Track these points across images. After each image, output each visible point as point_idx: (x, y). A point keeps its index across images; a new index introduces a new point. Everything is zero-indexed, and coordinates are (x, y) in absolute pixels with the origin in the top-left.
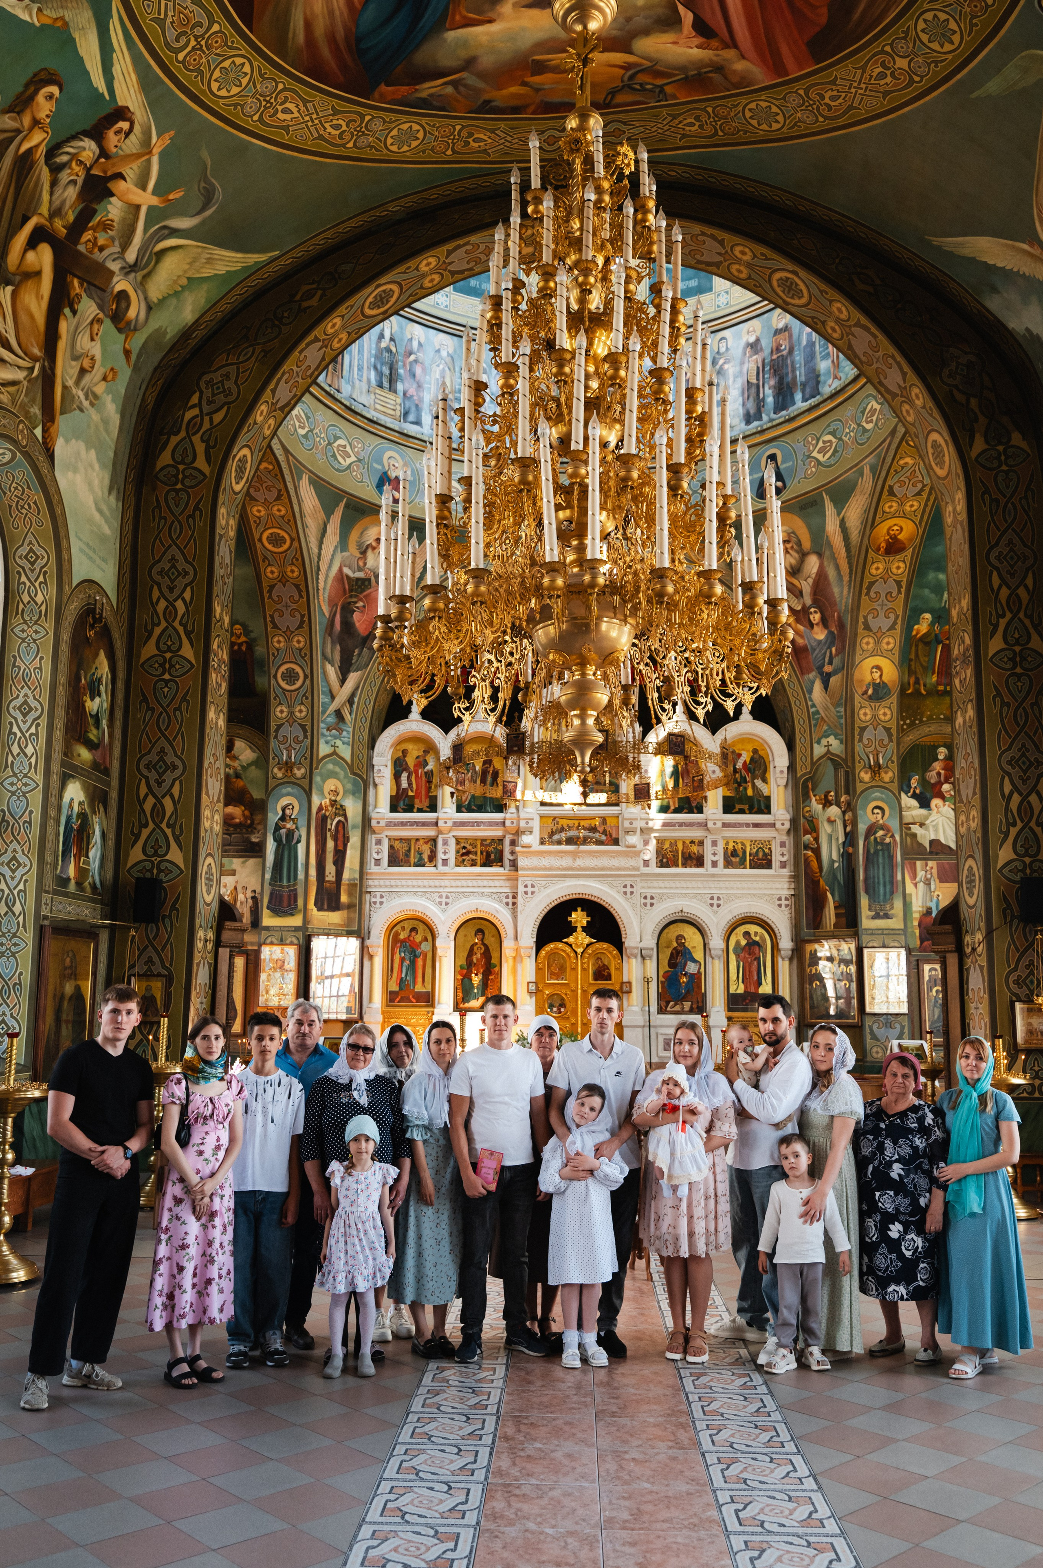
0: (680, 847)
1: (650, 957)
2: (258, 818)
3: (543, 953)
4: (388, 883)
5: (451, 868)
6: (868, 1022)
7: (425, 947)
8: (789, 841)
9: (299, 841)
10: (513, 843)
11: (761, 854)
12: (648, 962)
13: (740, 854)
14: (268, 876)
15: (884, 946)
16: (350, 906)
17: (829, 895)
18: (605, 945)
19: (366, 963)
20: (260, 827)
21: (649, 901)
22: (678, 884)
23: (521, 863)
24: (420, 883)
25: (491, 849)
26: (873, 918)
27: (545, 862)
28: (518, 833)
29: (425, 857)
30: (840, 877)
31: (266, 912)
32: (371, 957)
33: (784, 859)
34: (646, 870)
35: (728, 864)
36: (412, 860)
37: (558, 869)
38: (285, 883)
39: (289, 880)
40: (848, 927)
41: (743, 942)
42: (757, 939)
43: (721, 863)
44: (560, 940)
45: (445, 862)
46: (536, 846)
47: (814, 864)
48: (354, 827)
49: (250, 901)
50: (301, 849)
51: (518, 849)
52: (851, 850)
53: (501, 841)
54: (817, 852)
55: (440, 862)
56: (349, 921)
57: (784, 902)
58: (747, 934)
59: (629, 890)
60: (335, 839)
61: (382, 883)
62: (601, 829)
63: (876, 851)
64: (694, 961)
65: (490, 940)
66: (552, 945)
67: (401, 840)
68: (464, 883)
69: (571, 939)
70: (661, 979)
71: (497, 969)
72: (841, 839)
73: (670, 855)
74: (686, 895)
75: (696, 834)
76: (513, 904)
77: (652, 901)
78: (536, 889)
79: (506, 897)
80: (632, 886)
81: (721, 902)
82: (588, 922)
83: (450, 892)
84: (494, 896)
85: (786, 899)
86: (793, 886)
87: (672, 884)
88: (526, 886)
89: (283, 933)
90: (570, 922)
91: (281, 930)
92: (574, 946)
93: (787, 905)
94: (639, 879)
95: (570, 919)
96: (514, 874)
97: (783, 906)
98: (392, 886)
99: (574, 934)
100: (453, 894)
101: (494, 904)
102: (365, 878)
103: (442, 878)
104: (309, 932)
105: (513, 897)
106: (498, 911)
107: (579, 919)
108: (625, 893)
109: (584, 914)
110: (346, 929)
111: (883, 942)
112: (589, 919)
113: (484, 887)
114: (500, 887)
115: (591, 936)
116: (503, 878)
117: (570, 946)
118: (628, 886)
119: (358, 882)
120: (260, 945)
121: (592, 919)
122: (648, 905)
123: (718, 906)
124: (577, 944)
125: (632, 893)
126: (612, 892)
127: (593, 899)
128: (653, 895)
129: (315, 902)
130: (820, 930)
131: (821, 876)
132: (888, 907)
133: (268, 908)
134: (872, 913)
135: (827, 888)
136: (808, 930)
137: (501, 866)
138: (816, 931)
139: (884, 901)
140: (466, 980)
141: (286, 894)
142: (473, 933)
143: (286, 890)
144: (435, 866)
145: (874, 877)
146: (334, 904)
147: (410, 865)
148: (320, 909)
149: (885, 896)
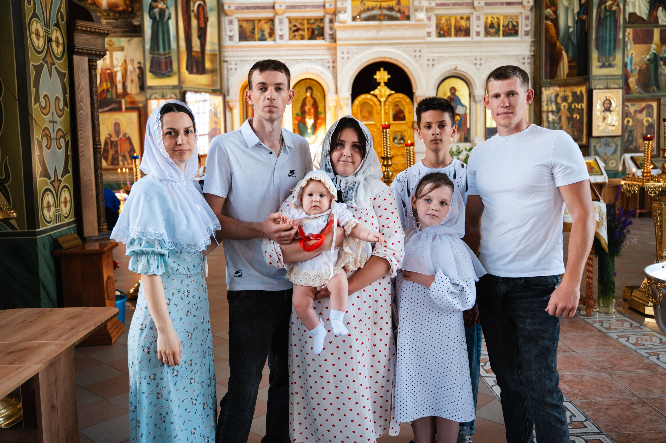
0: (453, 22)
2: (137, 6)
3: (357, 102)
4: (240, 54)
5: (286, 41)
6: (593, 142)
8: (531, 16)
9: (169, 18)
10: (331, 21)
11: (510, 26)
13: (496, 25)
14: (148, 46)
15: (607, 88)
16: (213, 71)
17: (564, 53)
18: (401, 95)
19: (228, 114)
20: (139, 13)
21: (432, 63)
22: (451, 49)
23: (340, 35)
24: (264, 53)
25: (314, 26)
26: (601, 67)
27: (357, 34)
28: (335, 13)
29: (266, 34)
30: (574, 39)
31: (149, 75)
32: (231, 109)
33: (528, 29)
34: (429, 39)
35: (487, 33)
36: (257, 36)
37: (367, 39)
38: (161, 51)
39: (164, 49)
40: (578, 75)
43: (482, 33)
44: (368, 93)
45: (281, 37)
46: (350, 22)
47: (553, 31)
48: (211, 9)
49: (137, 71)
50: (172, 24)
51: (336, 24)
52: (584, 17)
53: (322, 20)
54: (555, 22)
55: (277, 37)
56: (213, 83)
57: (527, 61)
59: (418, 54)
60: (198, 18)
61: (235, 54)
62: (396, 9)
63: (606, 17)
64: (462, 105)
67: (247, 21)
68: (296, 52)
69: (376, 92)
71: (322, 116)
72: (577, 9)
73: (445, 28)
74: (457, 57)
75: (465, 11)
76: (334, 67)
77: (434, 63)
78: (350, 55)
79: (328, 62)
80: (420, 51)
81: (482, 62)
82: (388, 79)
83: (286, 60)
84: (319, 62)
85: (528, 58)
86: (533, 49)
87: (448, 50)
88: (343, 53)
89: (164, 91)
90: (376, 79)
91: (162, 89)
92: (378, 97)
93: (529, 63)
94: (424, 46)
95: (375, 77)
96: (333, 44)
97: (526, 64)
98: (243, 56)
99: (379, 87)
100: (289, 61)
101: (320, 68)
102: (222, 50)
103: (280, 49)
104: (184, 89)
105: (334, 62)
106: (322, 73)
107: (382, 77)
108: (415, 56)
109: (386, 73)
110: (211, 88)
111: (607, 85)
112: (389, 76)
113: (311, 55)
114: (324, 55)
115: (391, 89)
116: (325, 48)
117: (376, 96)
118: (418, 51)
119: (217, 52)
120: (147, 100)
121: (391, 77)
122: (431, 65)
123: (480, 65)
124: (381, 95)
125: (420, 56)
126: (406, 56)
127: (392, 61)
128: (434, 58)
129: (187, 69)
130: (555, 79)
131: (558, 39)
132: (612, 59)
133: (150, 71)
134: (600, 64)
135: (563, 48)
136: (546, 78)
137: (323, 39)
138: (552, 80)
139: (610, 54)
140: (301, 124)
141: (163, 61)
142: (304, 90)
143: (163, 57)
144: (274, 40)
145: (603, 37)
146: (200, 69)
147: (255, 40)
148: (191, 72)
149: (610, 50)
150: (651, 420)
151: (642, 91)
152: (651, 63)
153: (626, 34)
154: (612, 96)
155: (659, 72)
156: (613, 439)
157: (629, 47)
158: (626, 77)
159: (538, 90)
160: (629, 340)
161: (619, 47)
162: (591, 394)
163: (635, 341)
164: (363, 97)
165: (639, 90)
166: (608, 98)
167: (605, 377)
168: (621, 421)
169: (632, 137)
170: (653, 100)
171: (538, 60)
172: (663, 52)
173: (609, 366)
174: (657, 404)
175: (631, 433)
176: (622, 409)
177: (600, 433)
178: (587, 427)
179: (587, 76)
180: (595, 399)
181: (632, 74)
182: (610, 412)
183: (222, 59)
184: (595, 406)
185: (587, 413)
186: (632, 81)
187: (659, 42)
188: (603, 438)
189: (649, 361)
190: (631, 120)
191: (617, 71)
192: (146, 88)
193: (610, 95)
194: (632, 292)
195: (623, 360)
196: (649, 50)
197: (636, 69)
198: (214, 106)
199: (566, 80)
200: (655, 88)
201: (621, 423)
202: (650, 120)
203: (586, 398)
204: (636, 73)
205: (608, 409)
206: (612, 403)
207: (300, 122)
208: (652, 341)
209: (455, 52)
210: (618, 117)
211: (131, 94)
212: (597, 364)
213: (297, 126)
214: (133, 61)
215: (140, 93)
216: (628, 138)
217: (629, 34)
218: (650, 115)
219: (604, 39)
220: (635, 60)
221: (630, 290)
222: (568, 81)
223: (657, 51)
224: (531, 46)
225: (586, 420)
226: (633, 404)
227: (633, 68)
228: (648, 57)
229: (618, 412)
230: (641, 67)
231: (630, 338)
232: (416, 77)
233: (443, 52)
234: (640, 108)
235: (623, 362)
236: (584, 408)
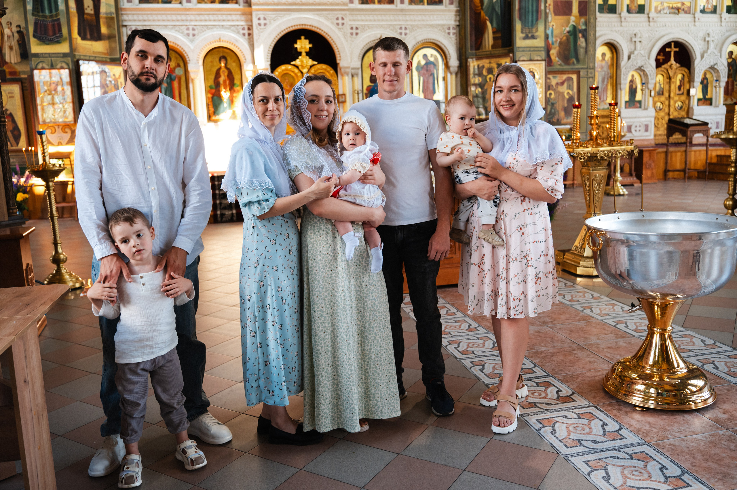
1: (357, 75)
4: (141, 18)
5: (194, 4)
7: (179, 72)
12: (355, 78)
14: (30, 7)
15: (531, 60)
17: (488, 23)
18: (324, 66)
21: (355, 31)
22: (376, 18)
24: (169, 17)
26: (524, 38)
30: (498, 9)
31: (33, 41)
34: (351, 6)
35: (412, 2)
37: (285, 4)
38: (47, 13)
39: (51, 11)
40: (503, 46)
41: (423, 62)
42: (432, 59)
43: (407, 1)
44: (289, 63)
45: (188, 0)
47: (477, 1)
49: (16, 35)
56: (111, 50)
57: (452, 31)
58: (425, 56)
59: (340, 21)
61: (135, 17)
65: (233, 66)
66: (283, 67)
68: (207, 17)
69: (298, 62)
70: (365, 91)
74: (381, 26)
76: (249, 34)
77: (357, 31)
78: (267, 22)
79: (243, 29)
80: (343, 19)
81: (407, 31)
82: (310, 48)
83: (195, 25)
84: (233, 28)
85: (453, 28)
86: (458, 18)
87: (371, 17)
88: (259, 19)
89: (53, 59)
90: (296, 48)
91: (50, 57)
92: (300, 67)
93: (454, 34)
94: (347, 13)
95: (296, 46)
96: (248, 9)
97: (451, 34)
98: (144, 21)
99: (300, 57)
100: (198, 27)
101: (233, 35)
102: (120, 12)
103: (188, 13)
104: (77, 57)
105: (249, 29)
106: (237, 40)
107: (303, 46)
108: (338, 24)
109: (307, 42)
110: (109, 57)
111: (530, 57)
112: (311, 46)
113: (224, 20)
114: (238, 20)
115: (314, 59)
116: (239, 13)
117: (297, 67)
118: (340, 19)
119: (114, 15)
120: (32, 70)
121: (313, 46)
122: (354, 34)
123: (406, 34)
124: (302, 66)
125: (343, 24)
126: (328, 24)
127: (313, 29)
128: (358, 26)
129: (79, 34)
130: (481, 51)
131: (482, 9)
132: (534, 30)
133: (34, 36)
134: (524, 35)
135: (487, 18)
136: (471, 50)
137: (237, 3)
138: (477, 51)
139: (532, 25)
140: (215, 98)
141: (50, 24)
142: (218, 60)
143: (49, 20)
144: (180, 3)
145: (525, 7)
146: (95, 35)
147: (158, 3)
148: (84, 38)
149: (532, 21)
150: (590, 362)
151: (563, 64)
152: (571, 35)
153: (547, 5)
154: (536, 69)
155: (578, 44)
156: (560, 380)
157: (550, 18)
158: (548, 50)
159: (464, 62)
160: (565, 297)
161: (541, 18)
162: (536, 345)
163: (570, 298)
164: (283, 68)
165: (560, 62)
166: (531, 70)
167: (547, 330)
168: (565, 365)
169: (555, 110)
170: (573, 72)
171: (463, 30)
172: (581, 24)
173: (550, 320)
174: (594, 349)
175: (575, 374)
176: (565, 355)
177: (548, 376)
178: (536, 372)
179: (511, 47)
180: (540, 349)
181: (553, 46)
182: (554, 358)
183: (121, 23)
184: (541, 354)
185: (535, 361)
186: (553, 53)
187: (578, 14)
188: (551, 380)
189: (583, 314)
190: (553, 93)
191: (539, 42)
192: (29, 55)
193: (534, 67)
194: (564, 255)
195: (561, 314)
196: (569, 22)
197: (557, 41)
198: (113, 77)
199: (490, 51)
200: (574, 60)
201: (565, 366)
202: (571, 92)
203: (532, 349)
204: (557, 45)
205: (552, 356)
206: (555, 351)
207: (214, 95)
208: (585, 297)
209: (379, 20)
210: (541, 90)
211: (11, 63)
212: (539, 320)
213: (211, 99)
214: (11, 24)
215: (21, 62)
216: (551, 111)
217: (550, 5)
218: (570, 87)
219: (527, 9)
220: (556, 32)
221: (562, 253)
222: (493, 52)
223: (576, 23)
224: (456, 15)
225: (535, 367)
226: (573, 350)
227: (554, 39)
228: (568, 29)
229: (562, 357)
230: (561, 39)
231: (566, 296)
232: (339, 47)
233: (367, 20)
234: (561, 81)
235: (562, 317)
236: (532, 357)
